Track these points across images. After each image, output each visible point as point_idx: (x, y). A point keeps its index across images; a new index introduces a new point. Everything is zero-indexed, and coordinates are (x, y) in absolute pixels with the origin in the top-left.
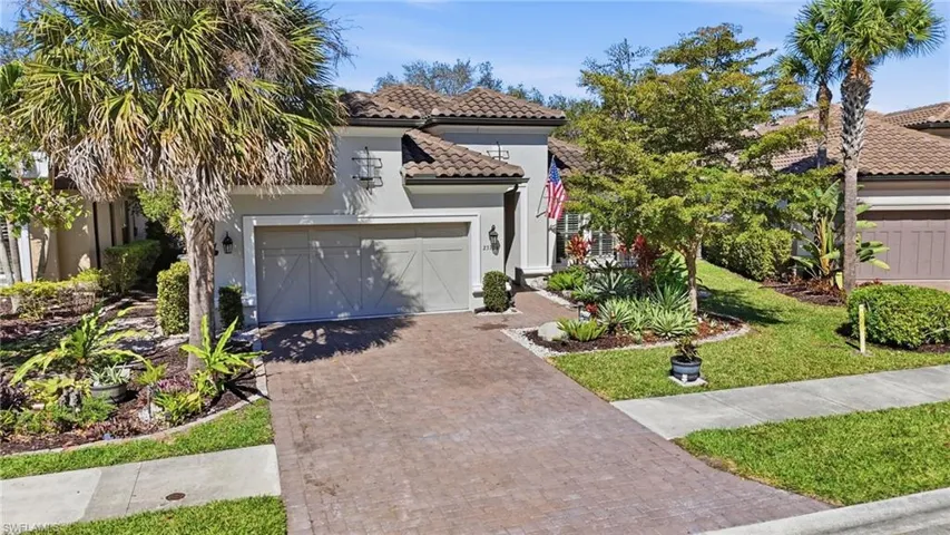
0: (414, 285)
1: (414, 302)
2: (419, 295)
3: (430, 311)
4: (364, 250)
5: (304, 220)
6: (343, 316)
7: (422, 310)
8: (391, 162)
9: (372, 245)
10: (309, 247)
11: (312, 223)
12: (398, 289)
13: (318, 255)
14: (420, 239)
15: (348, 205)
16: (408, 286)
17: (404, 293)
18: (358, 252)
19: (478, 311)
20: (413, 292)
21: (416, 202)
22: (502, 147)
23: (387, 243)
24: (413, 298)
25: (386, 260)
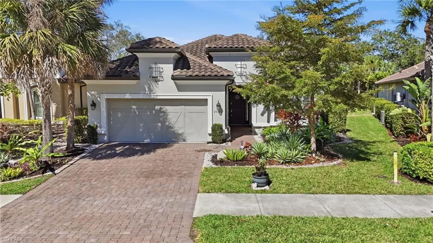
0: (181, 128)
1: (180, 137)
2: (183, 133)
3: (188, 142)
4: (156, 111)
5: (128, 96)
6: (147, 141)
7: (184, 140)
8: (168, 69)
9: (161, 109)
10: (131, 108)
11: (130, 97)
12: (172, 130)
13: (135, 112)
14: (184, 106)
15: (147, 90)
16: (178, 129)
17: (176, 132)
18: (154, 111)
19: (208, 143)
20: (180, 132)
21: (180, 88)
22: (243, 63)
23: (168, 108)
24: (180, 134)
25: (167, 115)
